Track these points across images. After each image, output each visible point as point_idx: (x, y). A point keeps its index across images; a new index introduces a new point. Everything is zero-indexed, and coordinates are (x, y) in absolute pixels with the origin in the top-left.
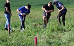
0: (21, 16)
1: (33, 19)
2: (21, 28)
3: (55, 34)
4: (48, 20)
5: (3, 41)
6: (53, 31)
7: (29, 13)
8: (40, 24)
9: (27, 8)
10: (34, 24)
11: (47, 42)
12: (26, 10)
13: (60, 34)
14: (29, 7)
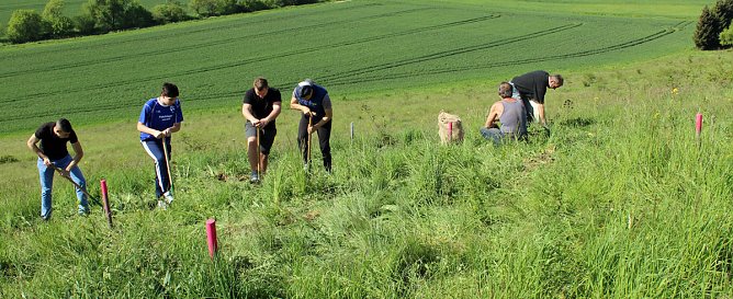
0: (150, 139)
1: (209, 153)
2: (160, 193)
3: (294, 207)
4: (266, 152)
5: (81, 250)
6: (288, 195)
7: (181, 119)
8: (240, 173)
9: (163, 100)
10: (212, 171)
11: (262, 240)
12: (165, 110)
13: (315, 206)
14: (172, 91)
